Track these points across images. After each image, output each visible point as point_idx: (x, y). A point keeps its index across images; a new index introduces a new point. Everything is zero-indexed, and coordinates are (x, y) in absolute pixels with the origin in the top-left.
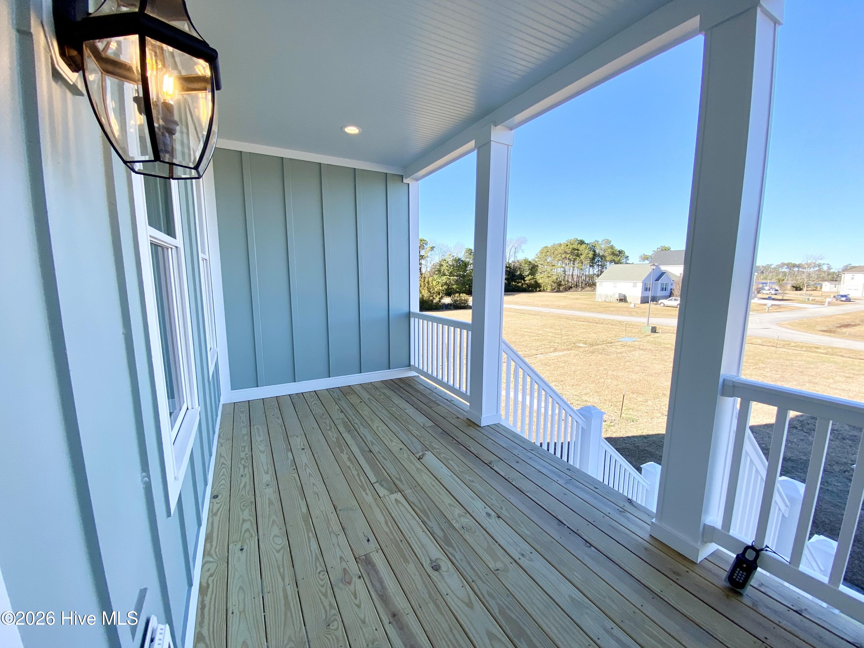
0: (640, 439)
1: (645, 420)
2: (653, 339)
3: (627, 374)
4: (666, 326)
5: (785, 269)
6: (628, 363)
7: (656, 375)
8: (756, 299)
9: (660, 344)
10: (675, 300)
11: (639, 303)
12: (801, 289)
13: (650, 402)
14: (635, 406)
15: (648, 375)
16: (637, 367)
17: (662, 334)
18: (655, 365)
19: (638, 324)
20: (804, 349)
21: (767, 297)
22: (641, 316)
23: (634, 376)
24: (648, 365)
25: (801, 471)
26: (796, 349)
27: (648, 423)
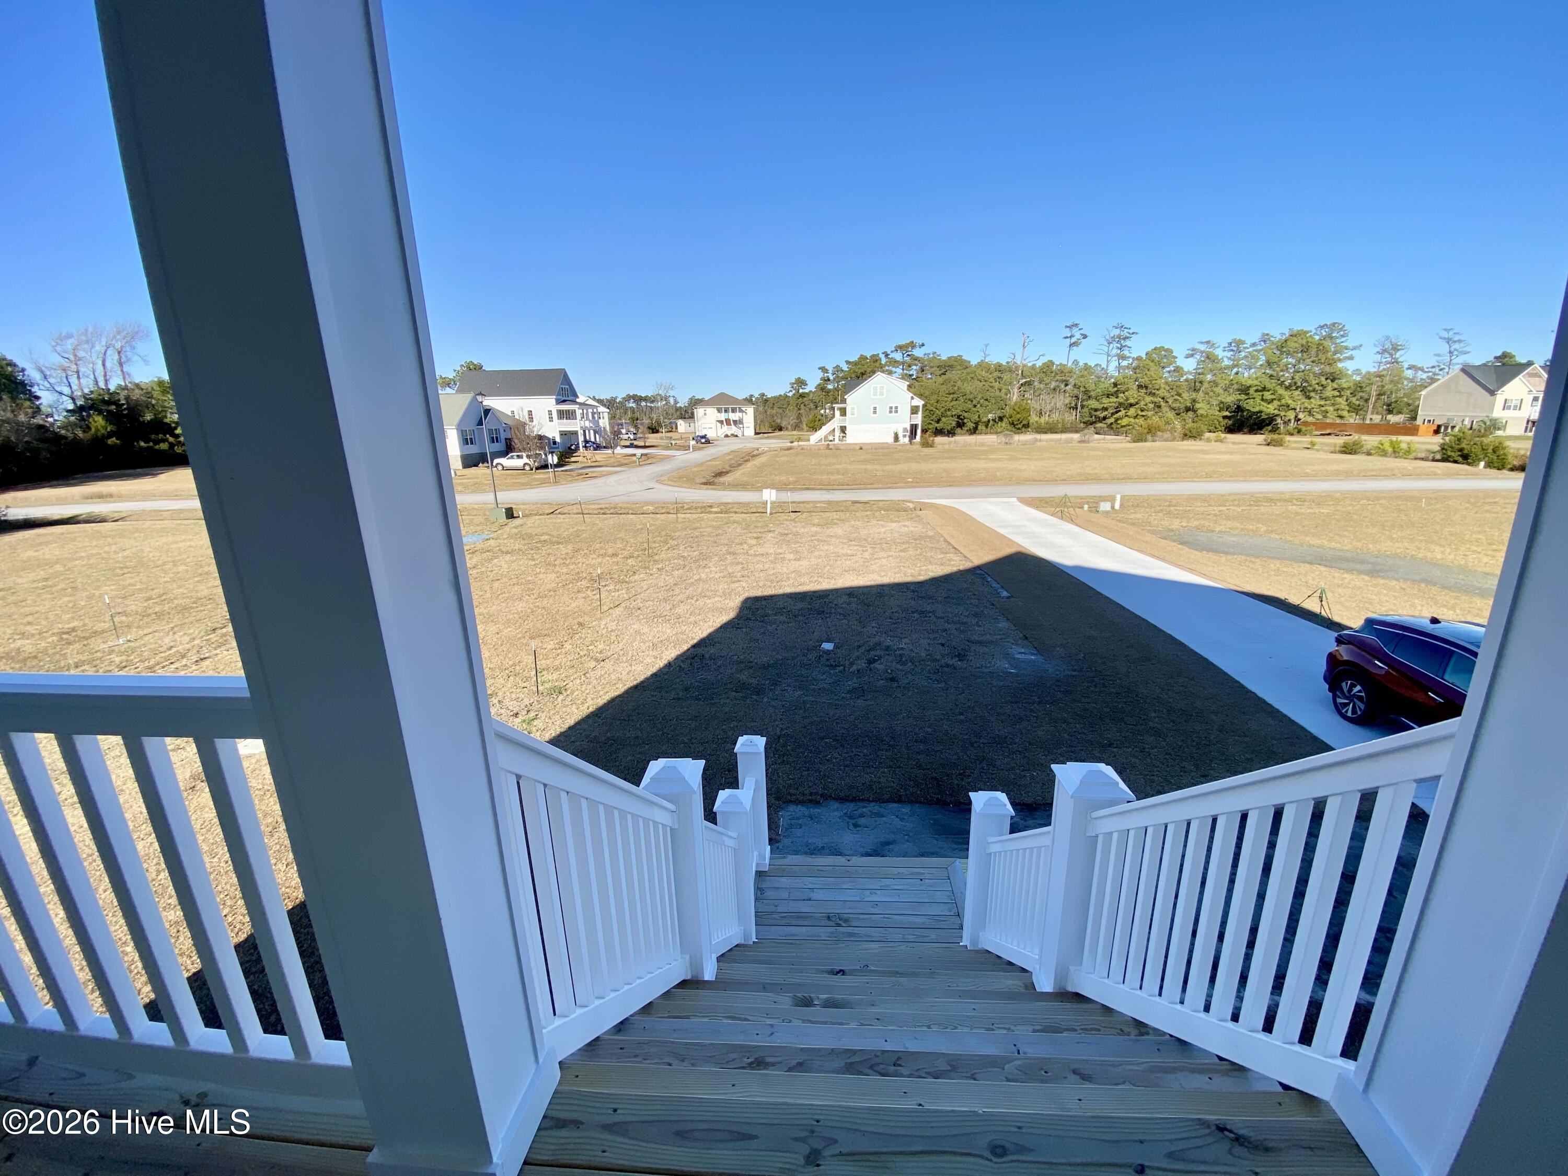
0: (590, 721)
1: (578, 681)
2: (516, 531)
3: (504, 605)
4: (524, 504)
5: (632, 404)
6: (496, 584)
7: (552, 593)
8: (619, 448)
9: (530, 536)
10: (518, 457)
11: (461, 467)
12: (657, 432)
13: (568, 646)
14: (548, 662)
15: (539, 597)
16: (516, 588)
17: (525, 519)
18: (541, 576)
19: (476, 506)
20: (699, 510)
21: (628, 443)
22: (474, 492)
23: (520, 606)
24: (530, 578)
25: (786, 676)
26: (691, 511)
27: (584, 686)
